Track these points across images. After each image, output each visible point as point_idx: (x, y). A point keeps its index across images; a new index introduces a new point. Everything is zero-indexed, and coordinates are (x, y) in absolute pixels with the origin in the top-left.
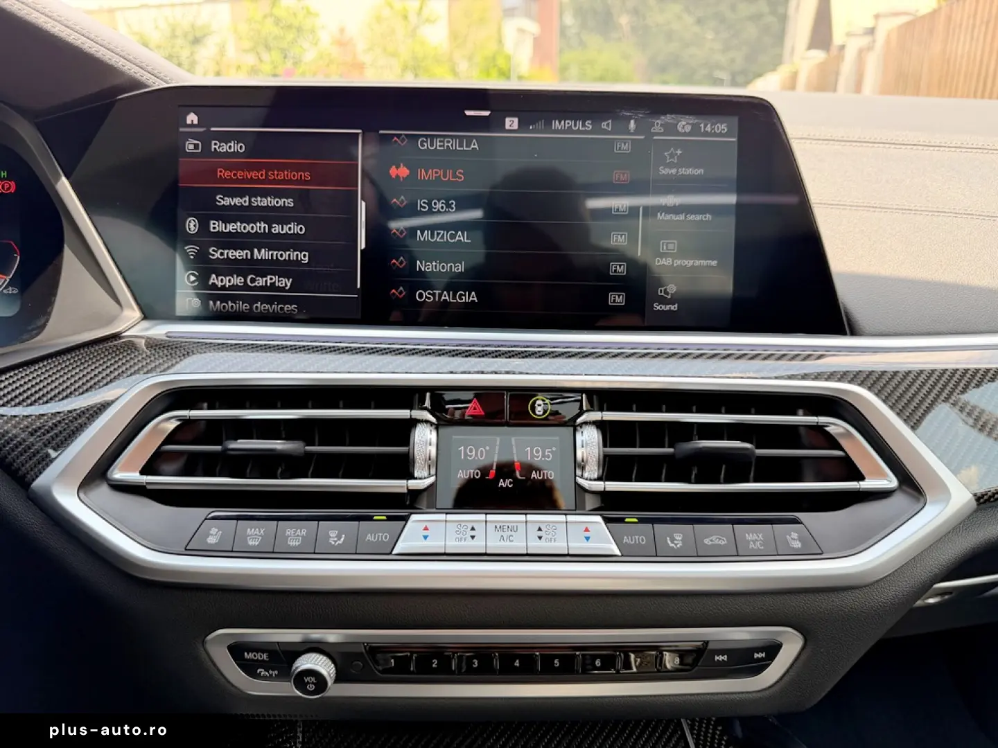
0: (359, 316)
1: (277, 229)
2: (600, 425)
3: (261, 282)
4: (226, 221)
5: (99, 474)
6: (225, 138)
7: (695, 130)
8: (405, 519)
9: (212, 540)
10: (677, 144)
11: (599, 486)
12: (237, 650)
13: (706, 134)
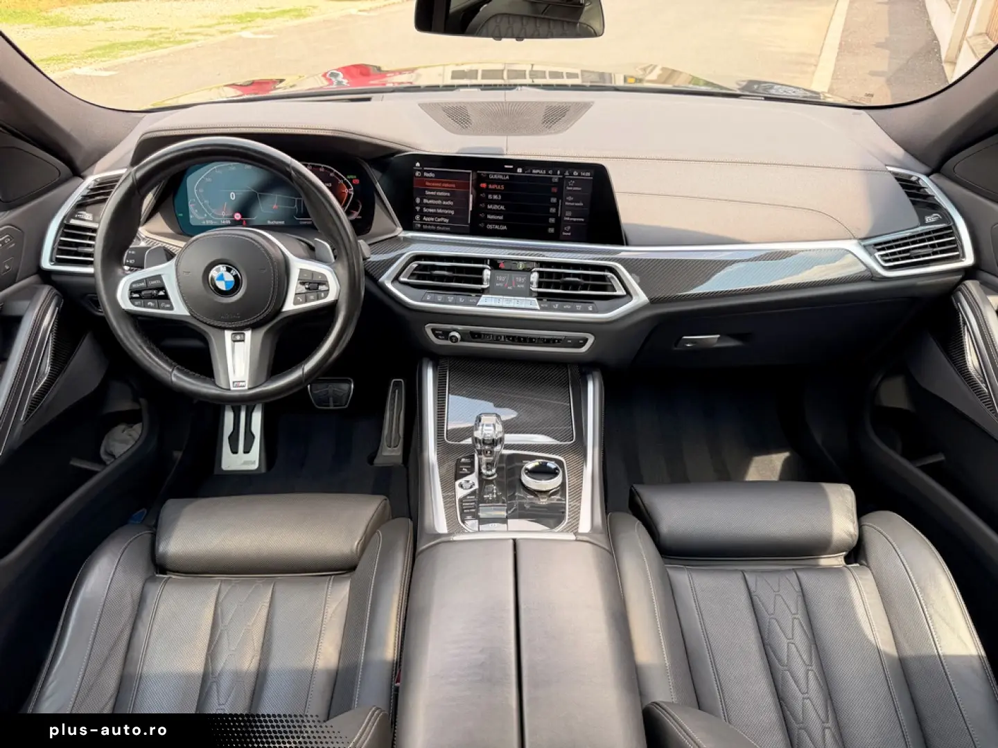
0: (468, 232)
1: (444, 203)
2: (539, 272)
3: (439, 220)
4: (429, 199)
5: (396, 279)
6: (428, 172)
7: (579, 175)
8: (480, 296)
9: (428, 299)
10: (573, 179)
11: (536, 290)
12: (433, 330)
13: (583, 176)
